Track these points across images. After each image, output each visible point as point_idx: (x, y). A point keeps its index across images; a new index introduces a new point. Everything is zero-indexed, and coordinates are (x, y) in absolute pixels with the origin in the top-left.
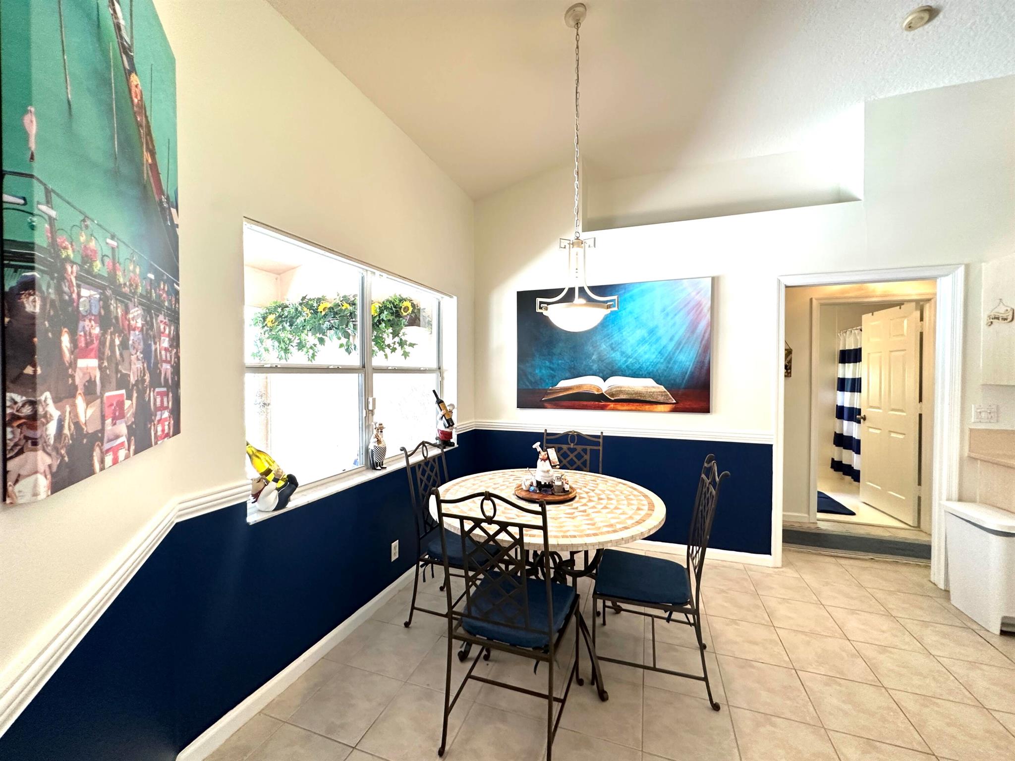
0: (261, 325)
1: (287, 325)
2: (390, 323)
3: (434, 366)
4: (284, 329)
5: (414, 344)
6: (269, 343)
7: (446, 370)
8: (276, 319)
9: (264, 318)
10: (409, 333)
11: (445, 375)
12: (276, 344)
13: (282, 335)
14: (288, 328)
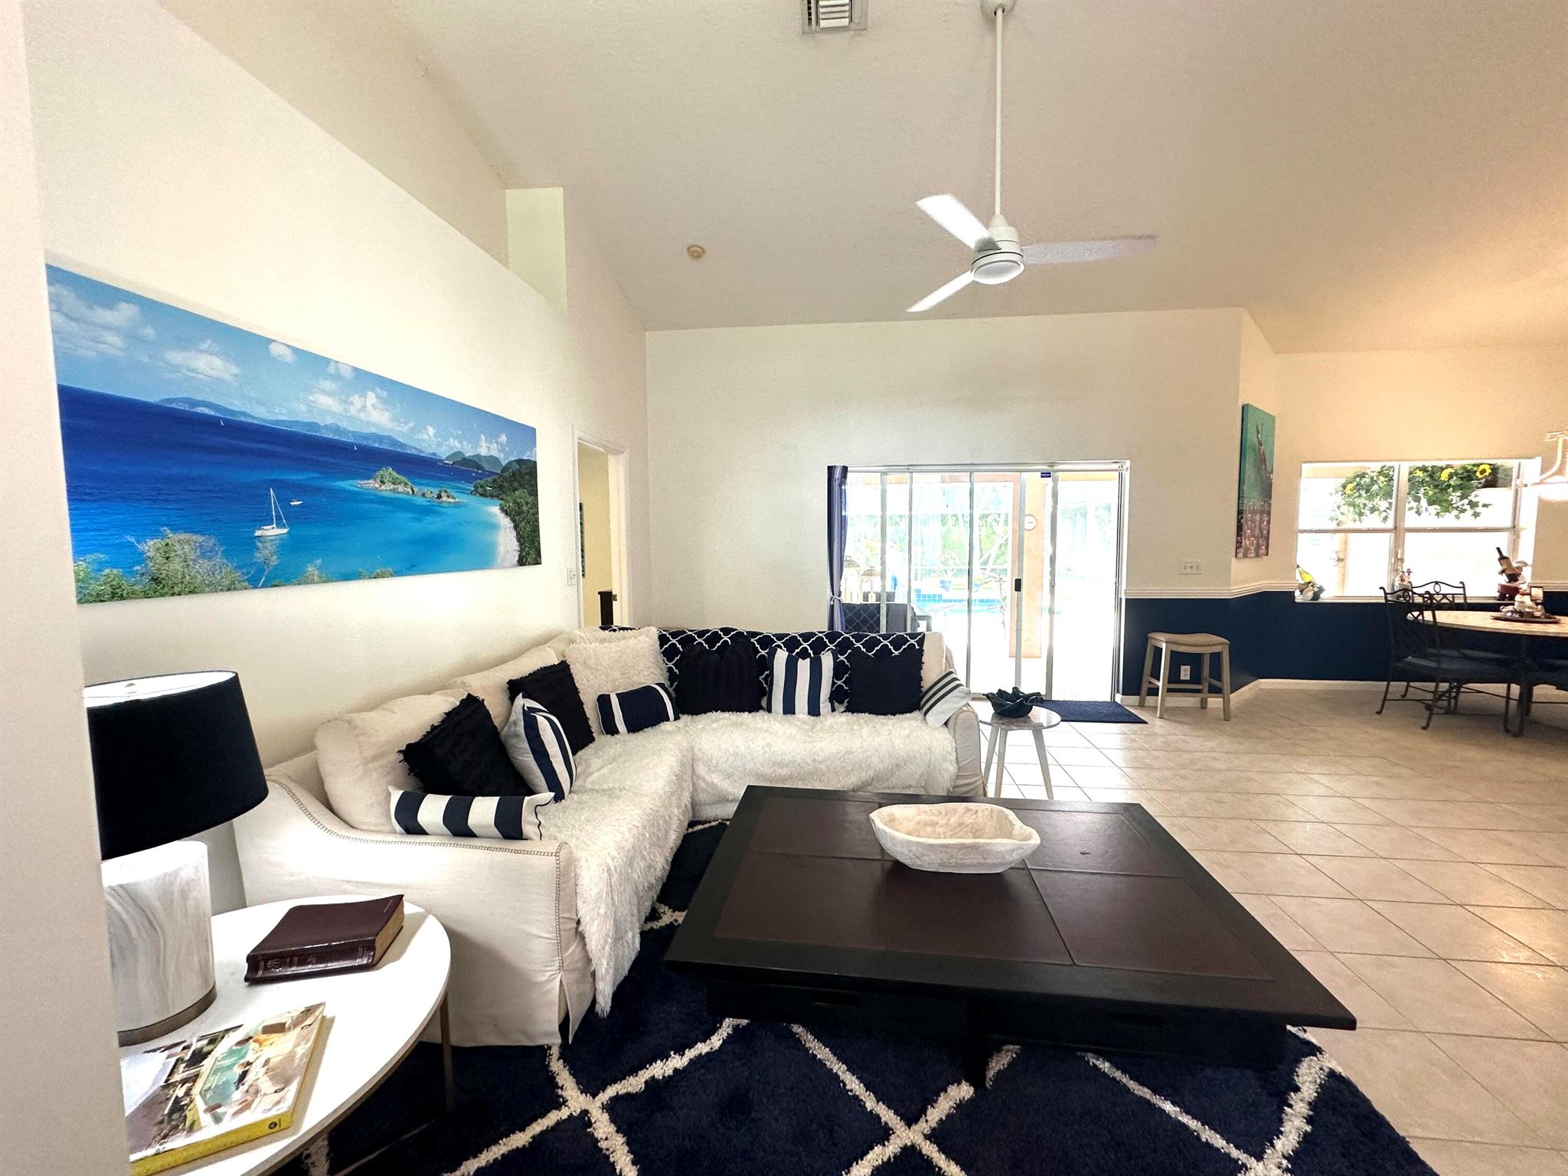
0: (1340, 493)
1: (1363, 492)
2: (1460, 487)
3: (1509, 524)
4: (1360, 496)
5: (1490, 505)
6: (1344, 509)
7: (1524, 529)
8: (1354, 488)
9: (1344, 487)
10: (1483, 495)
11: (1522, 534)
12: (1352, 508)
13: (1357, 501)
14: (1364, 495)
